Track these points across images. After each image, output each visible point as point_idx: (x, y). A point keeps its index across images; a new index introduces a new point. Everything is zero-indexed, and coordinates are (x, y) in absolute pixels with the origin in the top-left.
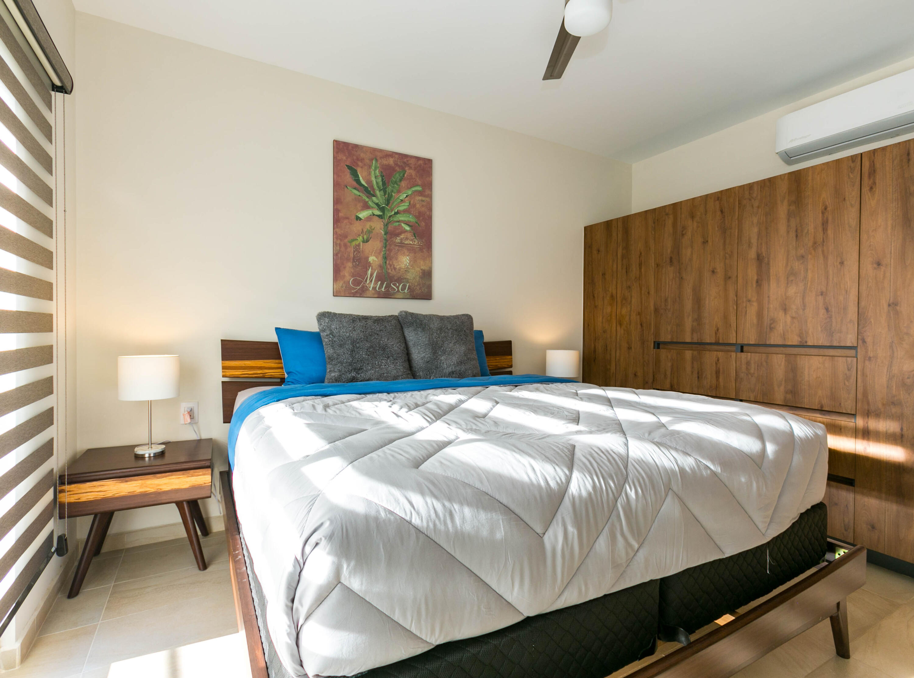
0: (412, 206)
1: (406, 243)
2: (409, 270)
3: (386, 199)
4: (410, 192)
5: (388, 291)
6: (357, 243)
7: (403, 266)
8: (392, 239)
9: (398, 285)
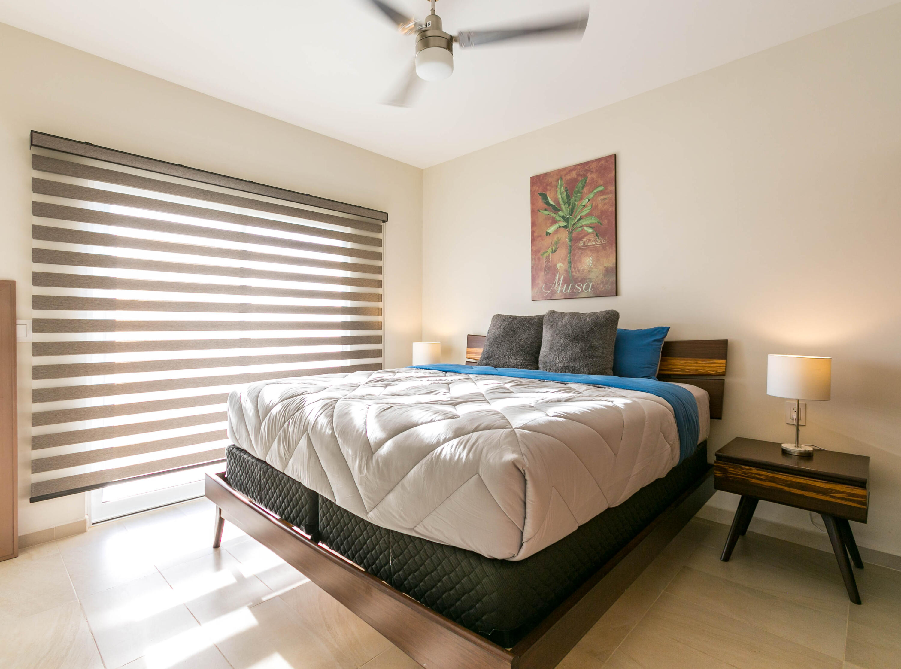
0: (594, 208)
1: (589, 245)
2: (592, 270)
3: (570, 210)
4: (591, 196)
5: (573, 292)
6: (547, 255)
7: (586, 267)
8: (576, 244)
9: (581, 285)
